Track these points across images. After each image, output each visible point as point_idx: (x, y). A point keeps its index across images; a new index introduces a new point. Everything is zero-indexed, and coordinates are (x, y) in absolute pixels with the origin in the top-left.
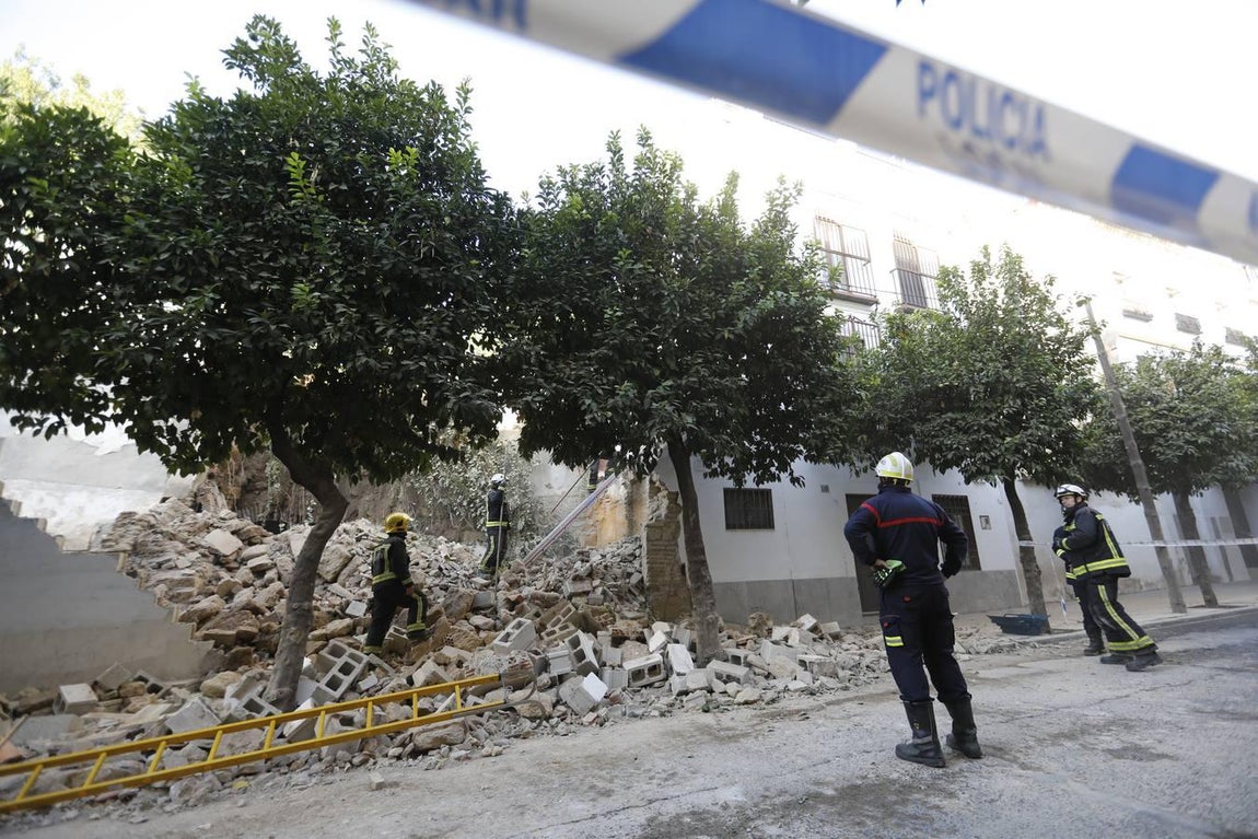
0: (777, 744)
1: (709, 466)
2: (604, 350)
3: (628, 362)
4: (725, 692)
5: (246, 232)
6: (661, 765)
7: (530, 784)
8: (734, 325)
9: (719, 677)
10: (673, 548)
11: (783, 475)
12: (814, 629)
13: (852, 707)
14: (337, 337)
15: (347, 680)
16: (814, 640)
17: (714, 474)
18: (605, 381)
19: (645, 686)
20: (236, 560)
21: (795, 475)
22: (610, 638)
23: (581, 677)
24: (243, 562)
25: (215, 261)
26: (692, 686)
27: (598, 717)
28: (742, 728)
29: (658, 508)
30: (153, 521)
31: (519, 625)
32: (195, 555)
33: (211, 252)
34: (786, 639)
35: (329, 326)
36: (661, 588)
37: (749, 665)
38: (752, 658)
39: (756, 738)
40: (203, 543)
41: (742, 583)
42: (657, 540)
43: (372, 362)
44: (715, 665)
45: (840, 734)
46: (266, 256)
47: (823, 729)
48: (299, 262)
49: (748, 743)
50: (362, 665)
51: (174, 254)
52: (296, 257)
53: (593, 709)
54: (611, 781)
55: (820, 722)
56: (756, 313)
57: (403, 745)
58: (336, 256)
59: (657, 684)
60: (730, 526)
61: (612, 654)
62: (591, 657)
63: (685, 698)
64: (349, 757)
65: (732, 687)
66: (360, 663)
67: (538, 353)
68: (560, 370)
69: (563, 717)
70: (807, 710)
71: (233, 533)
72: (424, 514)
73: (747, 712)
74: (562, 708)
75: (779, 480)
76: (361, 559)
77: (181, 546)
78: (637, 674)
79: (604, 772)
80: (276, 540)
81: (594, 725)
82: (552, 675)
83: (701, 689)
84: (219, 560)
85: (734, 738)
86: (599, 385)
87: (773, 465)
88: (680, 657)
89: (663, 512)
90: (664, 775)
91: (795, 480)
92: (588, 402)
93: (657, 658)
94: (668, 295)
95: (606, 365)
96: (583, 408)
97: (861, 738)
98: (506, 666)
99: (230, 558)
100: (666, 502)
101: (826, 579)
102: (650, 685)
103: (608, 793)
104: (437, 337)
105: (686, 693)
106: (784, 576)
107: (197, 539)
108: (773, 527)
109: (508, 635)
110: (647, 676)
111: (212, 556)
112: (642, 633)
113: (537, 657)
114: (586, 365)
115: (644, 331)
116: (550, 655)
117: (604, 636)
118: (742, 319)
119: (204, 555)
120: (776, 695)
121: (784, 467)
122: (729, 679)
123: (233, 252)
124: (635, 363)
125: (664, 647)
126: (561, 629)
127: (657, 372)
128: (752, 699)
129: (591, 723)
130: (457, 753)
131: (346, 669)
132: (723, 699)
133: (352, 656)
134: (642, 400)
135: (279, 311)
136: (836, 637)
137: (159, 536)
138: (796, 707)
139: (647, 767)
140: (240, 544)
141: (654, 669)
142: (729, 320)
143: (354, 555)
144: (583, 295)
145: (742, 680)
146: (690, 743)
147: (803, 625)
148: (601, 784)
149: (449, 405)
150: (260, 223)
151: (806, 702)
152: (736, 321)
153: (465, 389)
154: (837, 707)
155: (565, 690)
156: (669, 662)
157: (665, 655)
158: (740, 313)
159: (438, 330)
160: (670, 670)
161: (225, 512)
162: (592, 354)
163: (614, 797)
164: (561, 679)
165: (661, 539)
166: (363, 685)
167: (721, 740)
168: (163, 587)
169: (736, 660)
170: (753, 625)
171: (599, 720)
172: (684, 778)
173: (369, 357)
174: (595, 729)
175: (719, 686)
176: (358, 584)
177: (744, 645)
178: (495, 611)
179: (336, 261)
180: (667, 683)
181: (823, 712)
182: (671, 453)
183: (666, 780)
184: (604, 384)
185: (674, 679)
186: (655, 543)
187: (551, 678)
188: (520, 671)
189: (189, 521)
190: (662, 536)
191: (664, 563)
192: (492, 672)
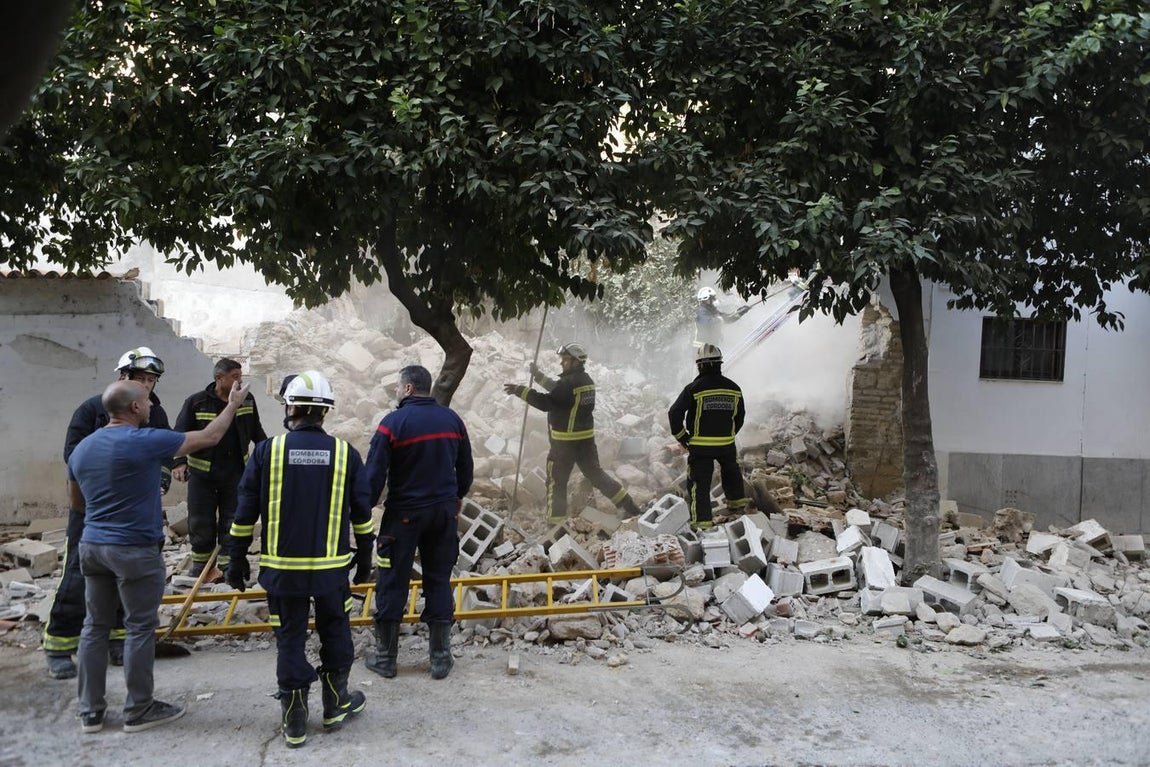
0: (986, 719)
1: (958, 291)
2: (793, 144)
3: (833, 158)
4: (935, 623)
5: (334, 24)
6: (824, 716)
7: (668, 707)
8: (1021, 83)
9: (929, 598)
10: (892, 400)
11: (1085, 310)
12: (1099, 543)
13: (1122, 681)
14: (444, 156)
15: (483, 545)
16: (1095, 559)
17: (965, 303)
18: (794, 190)
19: (827, 595)
20: (370, 377)
21: (1108, 310)
22: (786, 525)
23: (743, 575)
24: (378, 378)
25: (306, 70)
26: (888, 609)
27: (758, 630)
28: (945, 681)
29: (876, 342)
30: (291, 333)
31: (670, 503)
33: (301, 61)
34: (1048, 554)
35: (434, 143)
36: (870, 453)
37: (978, 588)
38: (985, 578)
39: (961, 703)
40: (337, 357)
41: (997, 456)
42: (869, 388)
43: (486, 184)
44: (927, 583)
45: (1087, 723)
46: (358, 54)
47: (1065, 709)
48: (395, 55)
49: (948, 708)
50: (497, 529)
51: (266, 68)
52: (391, 50)
53: (753, 620)
54: (759, 725)
55: (1064, 695)
56: (1064, 59)
57: (539, 629)
58: (435, 44)
59: (842, 594)
60: (987, 372)
61: (785, 548)
62: (757, 551)
63: (877, 623)
64: (486, 632)
65: (946, 618)
66: (494, 527)
67: (697, 156)
68: (728, 176)
69: (715, 622)
70: (1050, 673)
71: (365, 345)
72: (565, 325)
73: (959, 659)
74: (714, 612)
75: (1078, 317)
77: (318, 361)
78: (819, 579)
79: (753, 711)
80: (407, 353)
81: (753, 638)
82: (706, 567)
83: (900, 614)
85: (930, 697)
86: (784, 197)
87: (1070, 293)
88: (878, 565)
89: (882, 348)
90: (825, 732)
91: (1105, 318)
92: (765, 226)
93: (845, 562)
94: (906, 44)
95: (797, 164)
96: (758, 235)
97: (1118, 738)
98: (651, 554)
99: (365, 374)
100: (887, 334)
101: (1143, 461)
102: (833, 595)
103: (752, 741)
104: (563, 144)
105: (880, 614)
106: (1070, 450)
107: (331, 353)
108: (1061, 379)
109: (656, 514)
110: (831, 582)
111: (348, 372)
112: (830, 524)
113: (690, 543)
114: (768, 166)
115: (861, 107)
116: (706, 543)
117: (780, 520)
118: (1038, 71)
120: (1009, 640)
121: (1090, 296)
122: (944, 606)
123: (323, 56)
124: (843, 161)
125: (858, 549)
127: (878, 170)
128: (971, 640)
129: (749, 636)
130: (594, 649)
131: (481, 533)
132: (930, 632)
133: (486, 519)
134: (850, 215)
135: (380, 125)
136: (1135, 557)
137: (297, 349)
138: (1035, 665)
139: (807, 715)
140: (372, 359)
141: (841, 575)
142: (1013, 73)
143: (486, 379)
144: (766, 58)
145: (962, 609)
146: (869, 691)
147: (1082, 533)
148: (747, 727)
149: (580, 238)
150: (348, 9)
151: (1051, 659)
152: (1027, 74)
153: (598, 216)
154: (1098, 676)
155: (721, 587)
156: (862, 569)
157: (857, 560)
158: (1036, 60)
159: (565, 134)
160: (861, 580)
161: (354, 321)
162: (777, 150)
163: (758, 749)
164: (719, 572)
165: (875, 387)
166: (500, 551)
167: (911, 695)
169: (961, 577)
170: (1000, 524)
171: (758, 634)
172: (850, 742)
173: (482, 179)
174: (753, 643)
175: (926, 612)
176: (493, 414)
177: (979, 553)
178: (647, 463)
179: (436, 51)
180: (855, 596)
181: (1074, 680)
182: (893, 286)
183: (826, 739)
184: (793, 196)
185: (865, 593)
186: (865, 392)
187: (706, 571)
188: (668, 560)
189: (322, 332)
190: (877, 383)
191: (876, 420)
192: (635, 558)
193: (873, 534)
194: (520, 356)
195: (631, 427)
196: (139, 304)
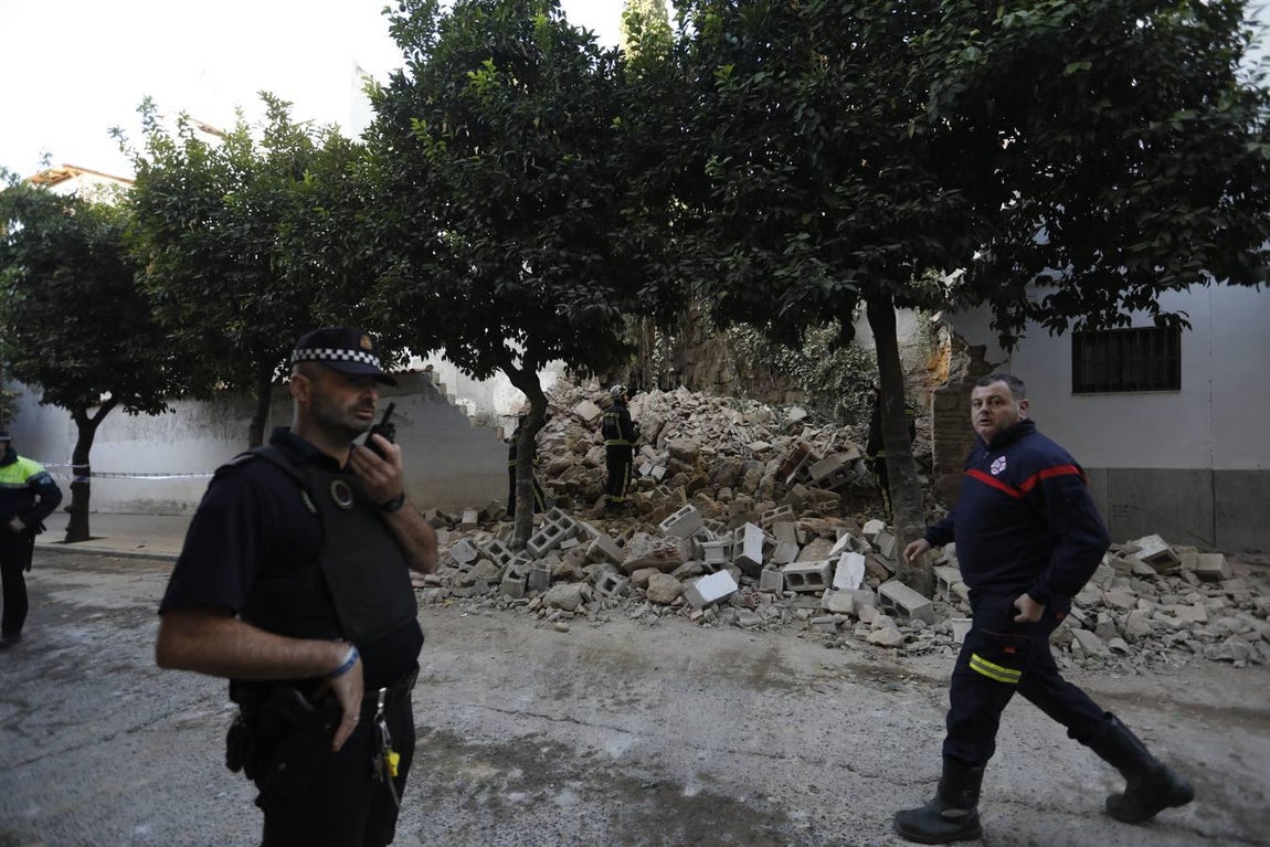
4: (871, 624)
15: (550, 540)
19: (804, 593)
20: (596, 424)
27: (703, 616)
29: (960, 368)
31: (685, 511)
32: (569, 421)
40: (575, 412)
42: (950, 410)
44: (893, 588)
53: (702, 608)
59: (816, 593)
60: (1079, 387)
61: (783, 552)
62: (754, 552)
69: (677, 607)
71: (595, 403)
76: (672, 425)
78: (796, 578)
81: (697, 622)
82: (704, 563)
83: (843, 613)
84: (585, 424)
88: (851, 569)
93: (823, 565)
98: (650, 550)
100: (968, 360)
102: (810, 593)
105: (825, 613)
107: (571, 409)
108: (1179, 387)
109: (672, 519)
110: (806, 582)
111: (580, 422)
112: (836, 531)
116: (705, 545)
119: (574, 421)
122: (898, 610)
125: (840, 555)
126: (780, 511)
129: (694, 620)
131: (553, 531)
141: (815, 577)
156: (833, 572)
157: (834, 564)
160: (831, 581)
161: (594, 386)
166: (564, 545)
168: (549, 445)
169: (945, 585)
174: (695, 626)
175: (871, 614)
185: (825, 593)
186: (947, 414)
187: (703, 566)
188: (666, 556)
189: (567, 395)
190: (958, 405)
191: (960, 439)
192: (639, 553)
193: (874, 542)
194: (696, 403)
195: (757, 452)
196: (431, 386)
